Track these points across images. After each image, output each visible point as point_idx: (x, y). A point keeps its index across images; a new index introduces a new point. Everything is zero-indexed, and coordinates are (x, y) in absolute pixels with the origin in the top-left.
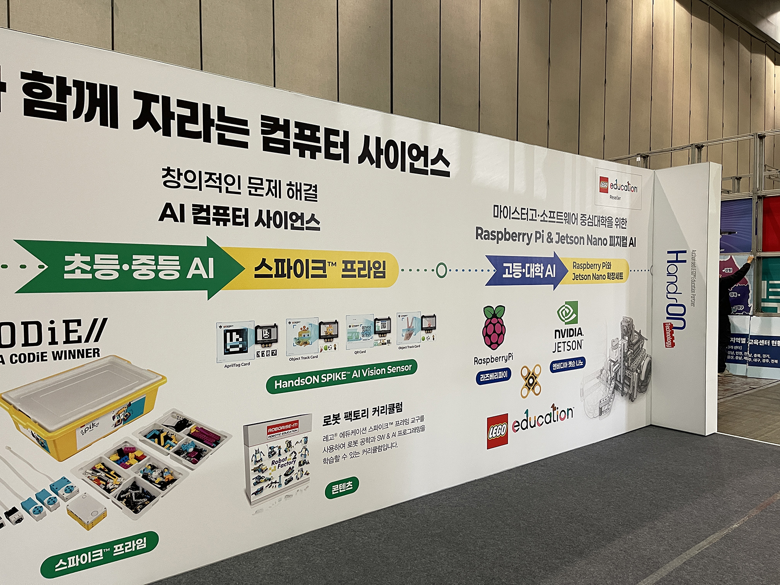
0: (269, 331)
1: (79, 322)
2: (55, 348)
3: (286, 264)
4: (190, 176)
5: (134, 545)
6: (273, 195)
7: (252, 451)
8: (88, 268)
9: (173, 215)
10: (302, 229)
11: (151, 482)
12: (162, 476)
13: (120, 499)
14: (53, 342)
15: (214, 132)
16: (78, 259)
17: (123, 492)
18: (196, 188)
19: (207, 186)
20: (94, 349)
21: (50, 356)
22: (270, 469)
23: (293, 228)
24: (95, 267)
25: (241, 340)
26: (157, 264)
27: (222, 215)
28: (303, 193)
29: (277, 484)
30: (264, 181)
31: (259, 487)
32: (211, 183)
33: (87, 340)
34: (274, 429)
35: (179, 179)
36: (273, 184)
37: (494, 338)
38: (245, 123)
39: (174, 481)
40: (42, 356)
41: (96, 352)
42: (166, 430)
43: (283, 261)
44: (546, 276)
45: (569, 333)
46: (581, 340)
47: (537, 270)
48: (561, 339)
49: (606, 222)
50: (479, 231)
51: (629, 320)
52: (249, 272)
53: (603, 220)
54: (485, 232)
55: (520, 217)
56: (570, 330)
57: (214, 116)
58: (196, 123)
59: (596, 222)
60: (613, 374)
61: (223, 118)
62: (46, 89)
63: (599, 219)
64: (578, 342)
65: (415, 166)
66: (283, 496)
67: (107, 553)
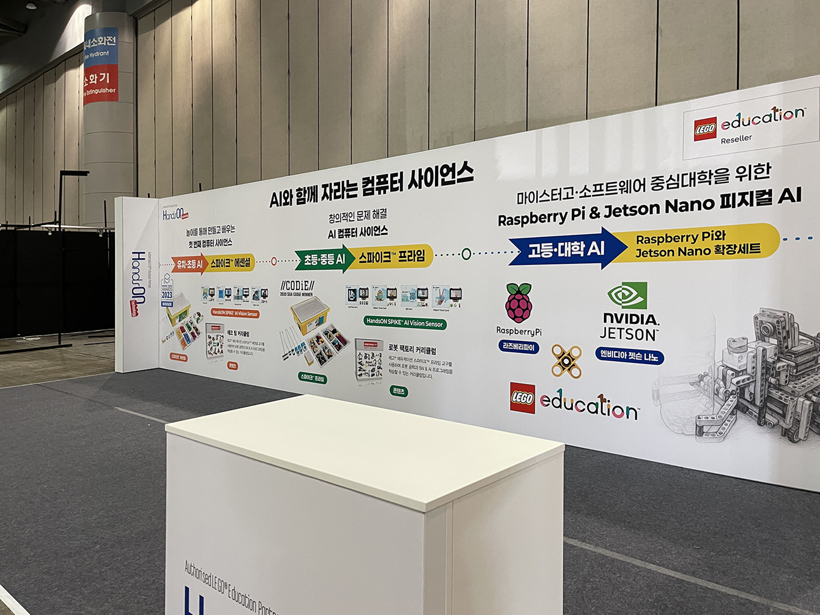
0: (365, 291)
1: (308, 281)
2: (302, 291)
4: (338, 217)
5: (320, 379)
6: (367, 218)
7: (358, 353)
9: (332, 236)
10: (380, 235)
11: (325, 354)
12: (328, 353)
13: (317, 357)
14: (302, 289)
15: (345, 193)
16: (308, 257)
18: (339, 221)
22: (365, 365)
23: (375, 235)
24: (312, 260)
25: (354, 294)
27: (348, 233)
28: (380, 214)
29: (368, 375)
30: (363, 212)
31: (360, 372)
32: (344, 218)
33: (310, 289)
34: (366, 344)
36: (367, 213)
37: (519, 312)
38: (356, 184)
39: (332, 356)
40: (300, 294)
41: (312, 294)
42: (330, 332)
43: (371, 253)
44: (589, 254)
45: (629, 319)
46: (654, 330)
47: (576, 248)
48: (615, 325)
49: (710, 178)
50: (502, 219)
51: (781, 314)
52: (357, 260)
53: (703, 177)
54: (508, 218)
55: (550, 198)
56: (631, 315)
57: (345, 186)
58: (339, 191)
59: (686, 182)
60: (734, 388)
61: (348, 185)
62: (301, 193)
63: (692, 177)
64: (647, 331)
65: (445, 180)
66: (370, 382)
67: (313, 378)
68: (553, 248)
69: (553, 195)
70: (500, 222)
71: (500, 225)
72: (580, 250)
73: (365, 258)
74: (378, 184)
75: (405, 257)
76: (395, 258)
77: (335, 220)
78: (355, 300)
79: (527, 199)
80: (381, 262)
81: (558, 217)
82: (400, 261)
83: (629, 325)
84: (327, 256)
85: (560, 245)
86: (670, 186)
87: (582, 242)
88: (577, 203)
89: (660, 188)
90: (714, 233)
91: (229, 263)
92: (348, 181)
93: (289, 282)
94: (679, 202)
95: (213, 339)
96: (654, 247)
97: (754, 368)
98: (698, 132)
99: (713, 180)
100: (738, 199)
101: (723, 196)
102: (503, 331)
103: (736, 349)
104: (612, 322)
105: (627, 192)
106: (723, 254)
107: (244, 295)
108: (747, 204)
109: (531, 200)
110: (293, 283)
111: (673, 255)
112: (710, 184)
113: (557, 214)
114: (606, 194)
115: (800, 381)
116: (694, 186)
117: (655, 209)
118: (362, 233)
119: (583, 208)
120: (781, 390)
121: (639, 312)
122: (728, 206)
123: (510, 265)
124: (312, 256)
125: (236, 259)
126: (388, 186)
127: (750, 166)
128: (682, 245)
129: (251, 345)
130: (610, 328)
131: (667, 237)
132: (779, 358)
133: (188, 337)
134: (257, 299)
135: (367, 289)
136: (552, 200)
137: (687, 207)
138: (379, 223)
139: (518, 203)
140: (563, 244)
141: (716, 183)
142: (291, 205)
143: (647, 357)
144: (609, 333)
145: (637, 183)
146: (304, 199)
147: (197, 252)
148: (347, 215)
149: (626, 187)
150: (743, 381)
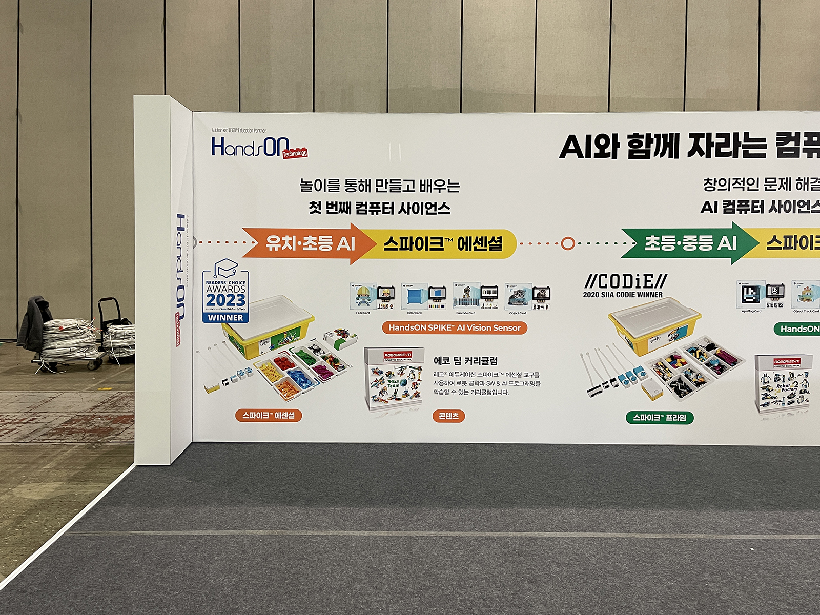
0: (778, 289)
1: (652, 276)
2: (639, 290)
3: (793, 239)
4: (722, 182)
5: (678, 418)
6: (784, 189)
7: (761, 374)
8: (658, 244)
9: (710, 209)
10: (809, 212)
11: (690, 380)
12: (697, 378)
13: (671, 386)
14: (638, 287)
15: (741, 150)
16: (653, 239)
17: (673, 383)
18: (726, 189)
19: (734, 187)
20: (660, 293)
21: (636, 295)
22: (776, 390)
23: (800, 211)
24: (662, 243)
25: (754, 293)
26: (698, 241)
27: (744, 206)
28: (810, 185)
29: (781, 403)
30: (777, 179)
31: (766, 401)
32: (737, 185)
33: (656, 287)
34: (780, 361)
35: (715, 185)
36: (784, 181)
38: (764, 140)
39: (704, 383)
40: (633, 295)
41: (661, 294)
42: (700, 349)
43: (790, 237)
52: (763, 246)
58: (729, 146)
61: (748, 139)
62: (640, 142)
66: (786, 413)
67: (663, 418)
73: (779, 243)
74: (807, 144)
77: (717, 186)
78: (757, 301)
80: (811, 249)
84: (698, 238)
91: (441, 244)
95: (389, 374)
107: (483, 297)
118: (773, 208)
124: (664, 237)
125: (461, 238)
129: (503, 379)
134: (523, 302)
135: (783, 285)
142: (615, 157)
146: (648, 152)
147: (334, 222)
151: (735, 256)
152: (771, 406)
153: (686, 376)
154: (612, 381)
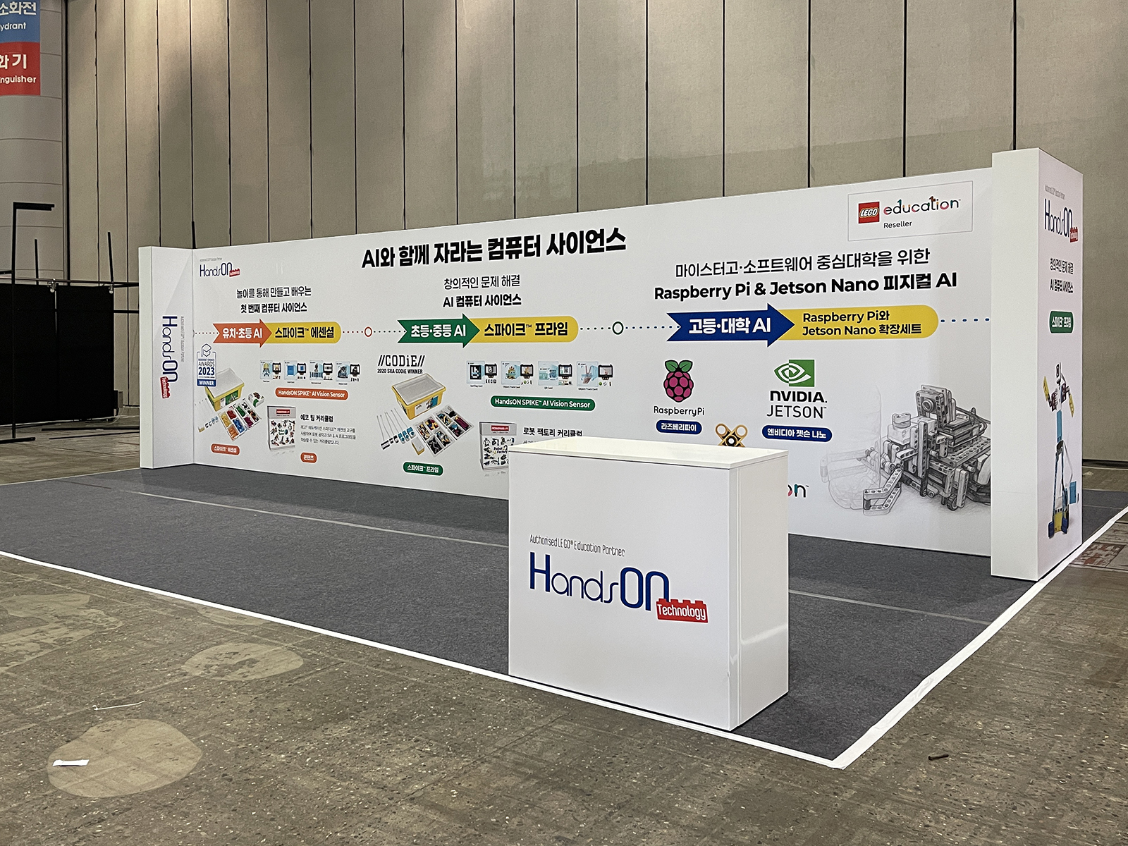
0: (492, 368)
1: (416, 356)
2: (408, 368)
3: (501, 327)
4: (456, 282)
5: (434, 470)
6: (494, 285)
7: (484, 439)
8: (418, 332)
9: (449, 304)
10: (510, 304)
11: (440, 440)
12: (444, 439)
13: (429, 444)
15: (466, 255)
16: (415, 328)
17: (430, 442)
18: (458, 287)
19: (463, 286)
20: (421, 370)
21: (408, 371)
22: (493, 452)
23: (505, 304)
24: (421, 331)
25: (478, 371)
26: (442, 329)
27: (470, 301)
28: (511, 281)
29: (497, 463)
30: (490, 278)
31: (487, 460)
32: (464, 284)
33: (418, 365)
34: (495, 428)
35: (451, 284)
36: (494, 279)
37: (679, 391)
38: (480, 246)
39: (449, 443)
40: (406, 371)
42: (446, 415)
43: (499, 325)
44: (754, 331)
45: (796, 397)
46: (822, 408)
47: (740, 324)
48: (782, 402)
49: (874, 260)
50: (659, 292)
51: (940, 391)
52: (482, 333)
53: (867, 258)
54: (666, 291)
55: (712, 272)
56: (799, 393)
57: (466, 247)
58: (458, 253)
59: (852, 262)
60: (898, 461)
61: (470, 246)
62: (406, 253)
63: (857, 258)
64: (815, 409)
65: (592, 247)
66: (500, 471)
67: (425, 469)
68: (716, 324)
69: (715, 269)
70: (657, 295)
71: (656, 298)
72: (745, 327)
73: (493, 330)
74: (508, 247)
75: (544, 330)
76: (530, 331)
77: (453, 286)
78: (479, 378)
79: (687, 272)
80: (513, 335)
81: (721, 292)
82: (536, 334)
83: (797, 403)
84: (442, 327)
85: (724, 320)
86: (836, 266)
87: (747, 319)
88: (742, 278)
89: (826, 267)
90: (879, 313)
91: (303, 332)
92: (469, 242)
93: (389, 356)
94: (845, 282)
95: (279, 425)
96: (821, 325)
97: (916, 442)
98: (862, 215)
99: (877, 262)
100: (901, 281)
101: (886, 278)
102: (661, 411)
103: (900, 424)
104: (779, 399)
105: (793, 269)
106: (887, 333)
107: (324, 372)
108: (908, 286)
109: (692, 273)
110: (395, 358)
111: (840, 334)
112: (874, 266)
113: (720, 289)
114: (772, 271)
115: (958, 453)
116: (859, 266)
117: (821, 288)
118: (488, 301)
119: (748, 283)
120: (941, 462)
121: (806, 390)
122: (891, 288)
123: (669, 340)
124: (422, 326)
125: (313, 328)
126: (521, 250)
127: (911, 251)
128: (849, 324)
129: (336, 432)
130: (777, 406)
131: (833, 316)
132: (938, 432)
133: (239, 424)
134: (345, 376)
135: (495, 365)
136: (715, 274)
137: (852, 287)
138: (511, 291)
139: (677, 276)
140: (726, 320)
141: (880, 265)
142: (392, 265)
143: (815, 435)
144: (776, 411)
145: (803, 261)
146: (411, 260)
147: (254, 318)
148: (468, 281)
149: (793, 264)
150: (907, 454)
151: (465, 341)
152: (491, 465)
153: (438, 436)
154: (395, 437)
